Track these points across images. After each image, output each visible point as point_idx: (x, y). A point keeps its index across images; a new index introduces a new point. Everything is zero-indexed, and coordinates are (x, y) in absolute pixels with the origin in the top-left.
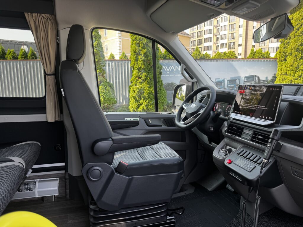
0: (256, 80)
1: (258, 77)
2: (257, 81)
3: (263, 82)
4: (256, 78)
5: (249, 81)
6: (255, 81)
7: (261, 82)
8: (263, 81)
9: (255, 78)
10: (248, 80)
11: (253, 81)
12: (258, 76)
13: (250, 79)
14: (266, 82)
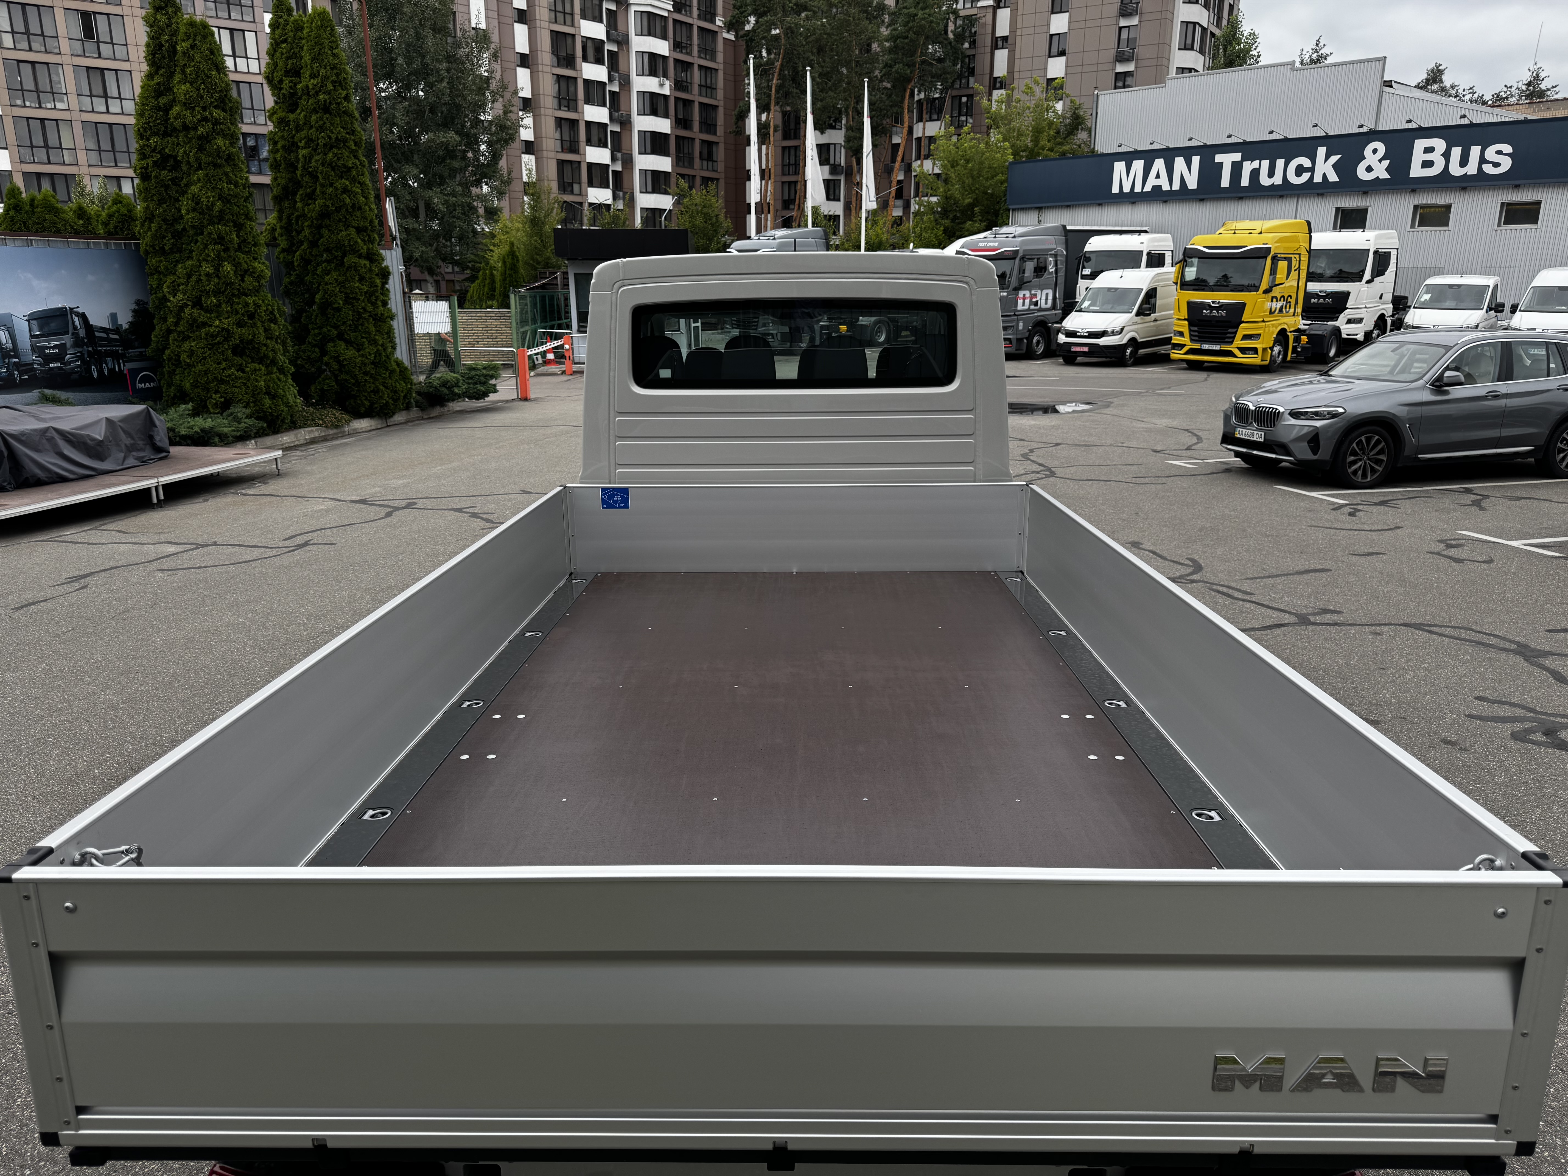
0: (75, 328)
1: (83, 317)
2: (82, 333)
3: (104, 335)
4: (76, 319)
5: (49, 335)
6: (75, 334)
7: (97, 334)
8: (103, 330)
9: (73, 322)
10: (46, 329)
11: (67, 333)
12: (80, 310)
13: (53, 325)
14: (117, 337)
